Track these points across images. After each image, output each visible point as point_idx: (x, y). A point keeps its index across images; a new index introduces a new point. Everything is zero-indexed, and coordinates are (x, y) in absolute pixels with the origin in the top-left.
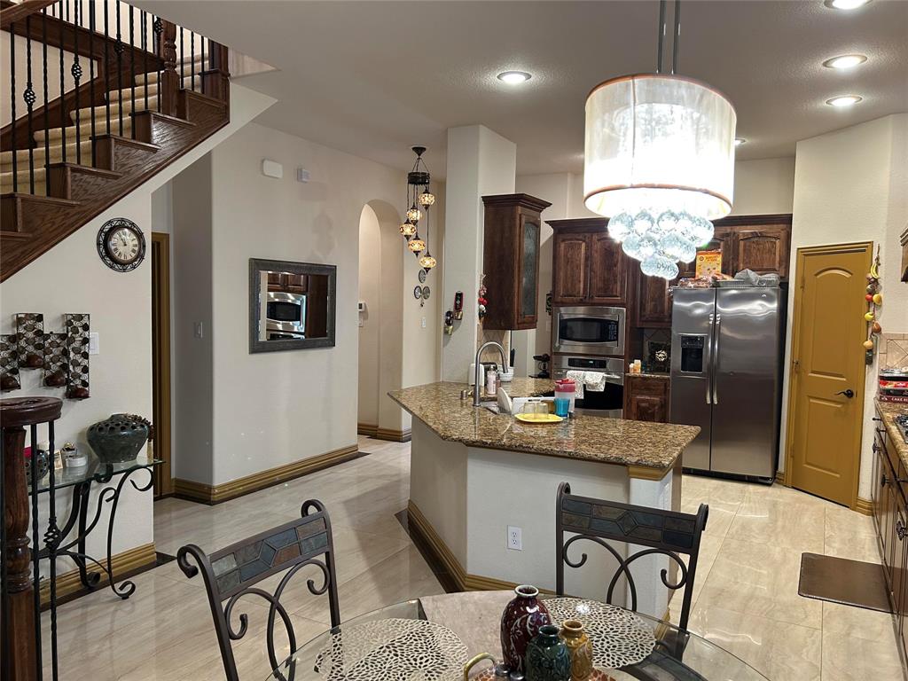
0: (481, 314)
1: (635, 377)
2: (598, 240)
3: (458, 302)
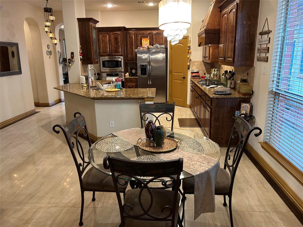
0: (81, 59)
1: (127, 78)
2: (112, 34)
3: (72, 55)
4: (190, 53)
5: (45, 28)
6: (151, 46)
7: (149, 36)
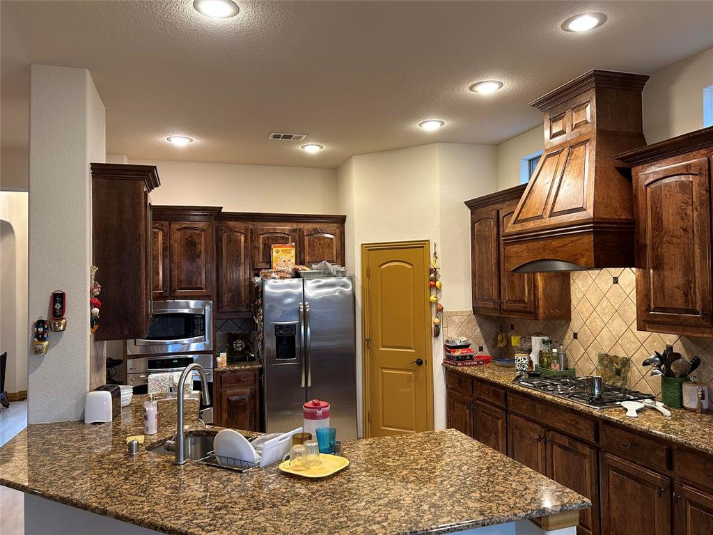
0: (94, 320)
1: (223, 372)
2: (178, 230)
3: (58, 306)
4: (438, 290)
6: (304, 267)
7: (290, 238)
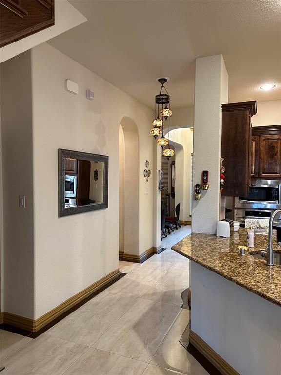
0: (221, 186)
2: (264, 140)
3: (205, 178)
5: (154, 129)
